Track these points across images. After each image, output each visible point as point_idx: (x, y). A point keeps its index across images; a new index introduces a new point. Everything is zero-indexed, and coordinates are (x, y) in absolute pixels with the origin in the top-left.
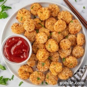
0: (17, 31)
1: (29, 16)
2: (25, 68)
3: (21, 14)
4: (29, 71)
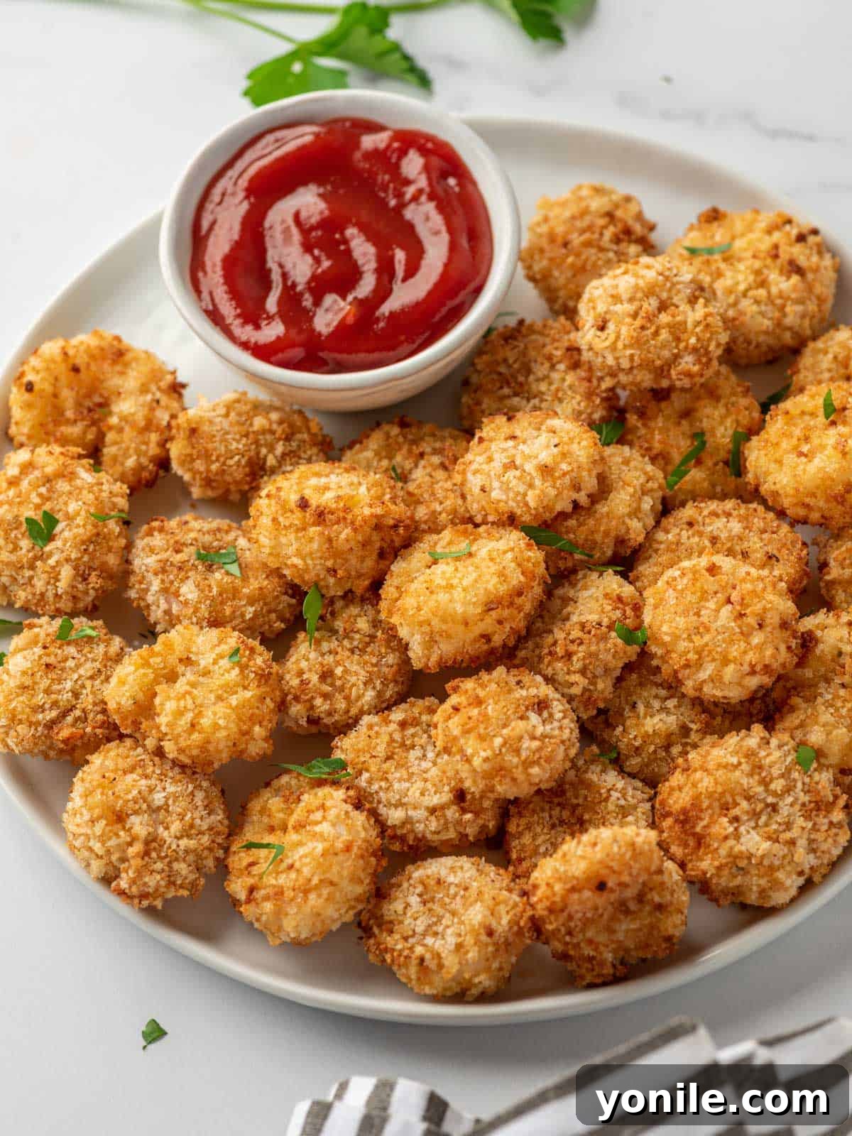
0: (560, 229)
1: (757, 318)
2: (144, 389)
3: (769, 232)
4: (110, 437)
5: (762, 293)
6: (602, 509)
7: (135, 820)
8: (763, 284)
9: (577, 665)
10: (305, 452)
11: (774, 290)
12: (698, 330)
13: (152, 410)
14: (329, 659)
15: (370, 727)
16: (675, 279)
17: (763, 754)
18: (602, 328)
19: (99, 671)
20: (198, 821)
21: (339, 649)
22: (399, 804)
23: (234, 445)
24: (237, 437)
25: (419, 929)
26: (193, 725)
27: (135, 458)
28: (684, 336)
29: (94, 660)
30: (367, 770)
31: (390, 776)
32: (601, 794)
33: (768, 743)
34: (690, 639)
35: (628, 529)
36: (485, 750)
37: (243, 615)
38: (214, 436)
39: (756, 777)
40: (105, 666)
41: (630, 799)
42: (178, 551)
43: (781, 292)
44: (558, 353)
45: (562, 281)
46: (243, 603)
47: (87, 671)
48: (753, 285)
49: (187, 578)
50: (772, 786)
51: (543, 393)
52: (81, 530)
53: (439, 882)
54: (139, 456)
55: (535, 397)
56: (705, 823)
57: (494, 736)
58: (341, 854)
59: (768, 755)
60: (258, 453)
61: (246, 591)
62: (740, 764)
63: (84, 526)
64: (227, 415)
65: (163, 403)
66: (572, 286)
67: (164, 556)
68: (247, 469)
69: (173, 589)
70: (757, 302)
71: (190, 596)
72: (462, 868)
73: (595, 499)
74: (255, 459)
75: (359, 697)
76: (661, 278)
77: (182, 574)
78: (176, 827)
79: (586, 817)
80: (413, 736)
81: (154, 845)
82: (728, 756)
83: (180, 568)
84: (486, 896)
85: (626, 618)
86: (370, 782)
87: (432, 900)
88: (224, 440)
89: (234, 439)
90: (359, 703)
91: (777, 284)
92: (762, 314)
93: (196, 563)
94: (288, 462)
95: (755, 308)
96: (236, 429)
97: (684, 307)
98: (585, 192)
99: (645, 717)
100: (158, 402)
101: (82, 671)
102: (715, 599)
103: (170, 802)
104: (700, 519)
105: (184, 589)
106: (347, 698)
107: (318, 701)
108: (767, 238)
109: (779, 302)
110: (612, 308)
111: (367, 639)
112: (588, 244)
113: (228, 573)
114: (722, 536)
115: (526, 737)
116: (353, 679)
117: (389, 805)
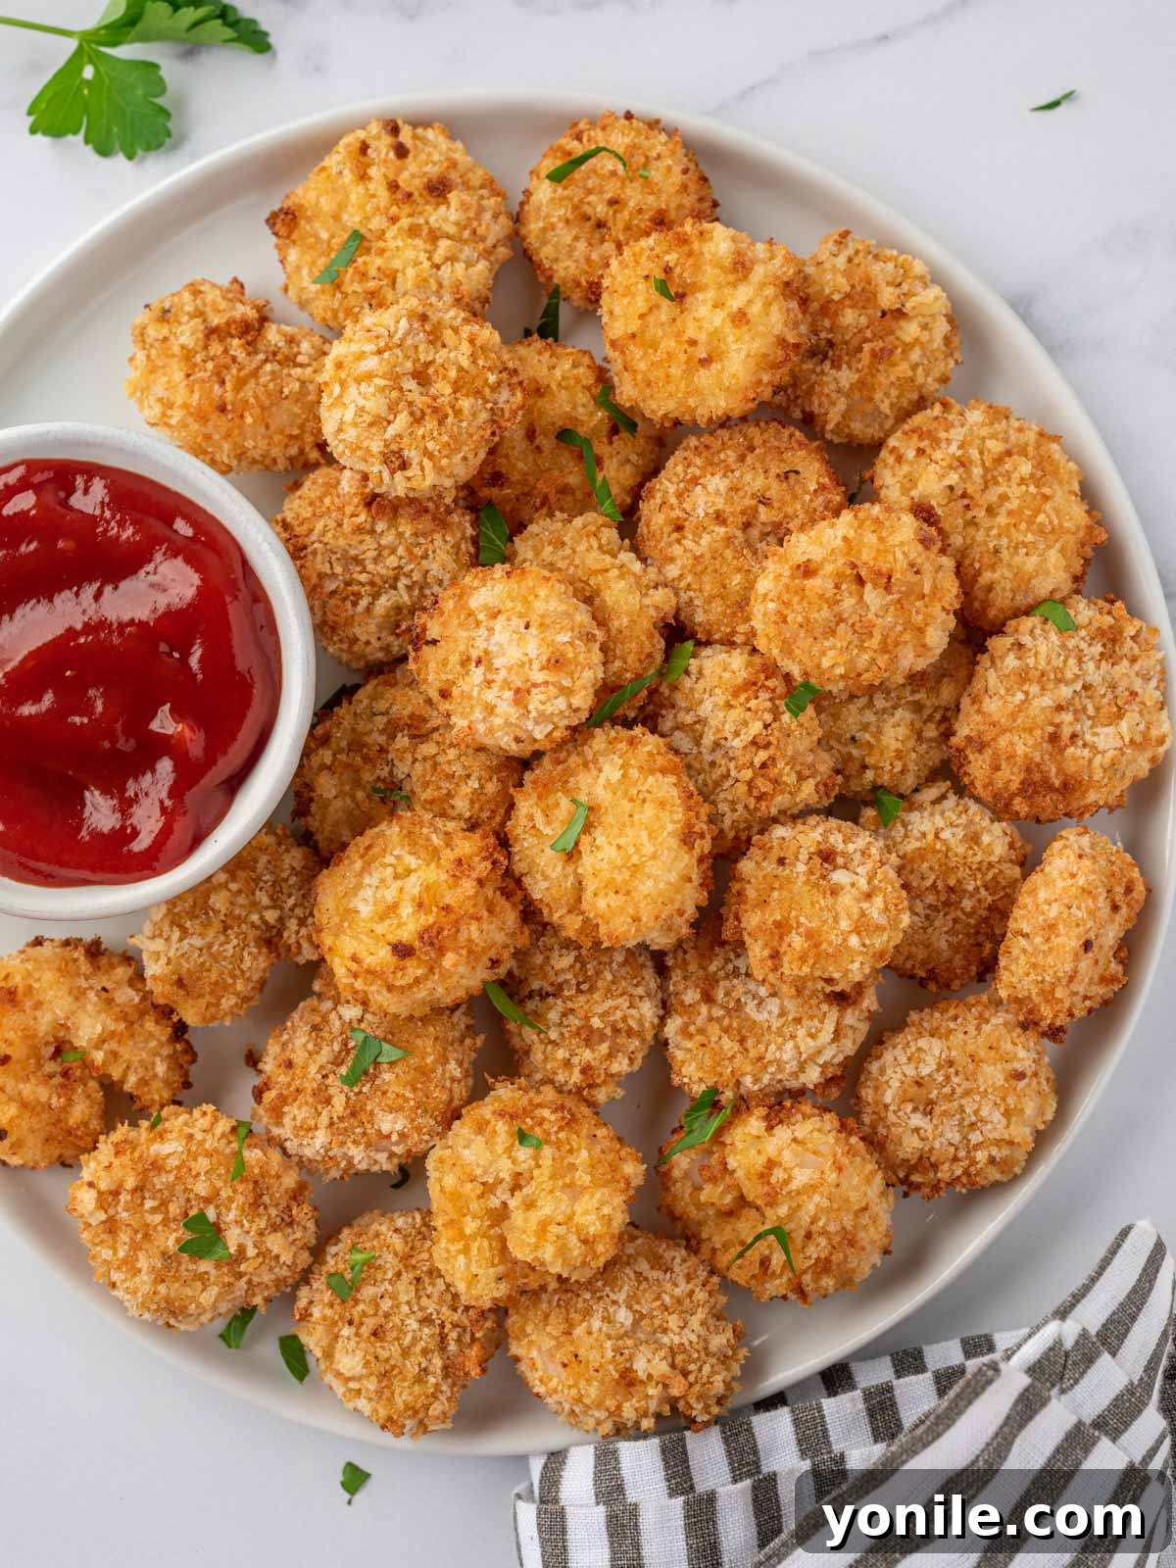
0: (196, 399)
1: (472, 273)
2: (77, 994)
4: (116, 1071)
5: (444, 245)
6: (620, 622)
7: (641, 1366)
8: (434, 237)
9: (790, 779)
10: (282, 870)
11: (451, 230)
12: (481, 363)
13: (110, 1001)
14: (574, 1022)
15: (685, 1032)
16: (396, 339)
17: (1031, 662)
18: (404, 466)
19: (418, 1280)
20: (678, 1291)
21: (570, 1005)
22: (802, 1067)
23: (229, 949)
24: (222, 938)
25: (957, 1138)
26: (585, 1242)
27: (158, 1060)
28: (478, 383)
29: (399, 1274)
30: (744, 1074)
31: (769, 1056)
32: (940, 851)
33: (1021, 646)
34: (862, 648)
35: (657, 608)
36: (853, 962)
37: (453, 1079)
38: (203, 964)
39: (1051, 685)
40: (414, 1267)
41: (959, 822)
42: (328, 1101)
43: (457, 224)
44: (362, 518)
45: (263, 445)
46: (439, 1071)
47: (407, 1292)
48: (428, 247)
49: (372, 1113)
50: (1069, 675)
51: (400, 567)
52: (240, 1199)
53: (918, 1084)
54: (160, 1055)
55: (396, 579)
56: (1054, 770)
57: (845, 940)
58: (842, 1180)
59: (1036, 654)
60: (253, 926)
61: (430, 1060)
62: (1026, 693)
63: (235, 1191)
64: (185, 932)
65: (109, 985)
66: (277, 438)
67: (324, 1120)
68: (265, 950)
69: (374, 1138)
70: (451, 259)
71: (399, 1127)
72: (919, 1049)
73: (601, 619)
74: (258, 933)
75: (640, 1022)
76: (386, 355)
77: (364, 1117)
78: (673, 1321)
79: (952, 882)
80: (727, 994)
81: (679, 1359)
82: (1009, 698)
83: (353, 1114)
84: (982, 1053)
85: (773, 691)
86: (756, 1081)
87: (931, 1103)
88: (215, 957)
89: (221, 945)
90: (647, 1025)
91: (445, 220)
92: (469, 264)
93: (356, 1090)
94: (284, 897)
95: (460, 267)
96: (211, 934)
97: (441, 356)
98: (154, 332)
99: (879, 740)
100: (104, 989)
101: (404, 1298)
102: (846, 594)
103: (636, 1307)
104: (678, 513)
105: (385, 1128)
106: (630, 1033)
107: (615, 1068)
108: (372, 186)
109: (466, 234)
110: (387, 436)
111: (578, 965)
112: (240, 384)
113: (392, 1064)
114: (720, 506)
115: (865, 905)
116: (619, 1014)
117: (795, 1075)
